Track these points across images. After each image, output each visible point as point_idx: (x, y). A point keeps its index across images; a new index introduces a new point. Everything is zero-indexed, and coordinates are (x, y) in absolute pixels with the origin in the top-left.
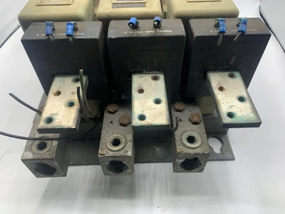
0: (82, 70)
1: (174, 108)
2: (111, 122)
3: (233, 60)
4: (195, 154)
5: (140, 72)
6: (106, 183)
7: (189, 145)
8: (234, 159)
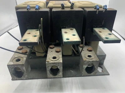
0: (42, 18)
1: (80, 46)
2: (52, 51)
3: (103, 23)
4: (92, 61)
5: (65, 28)
6: (47, 86)
7: (89, 58)
8: (109, 75)
